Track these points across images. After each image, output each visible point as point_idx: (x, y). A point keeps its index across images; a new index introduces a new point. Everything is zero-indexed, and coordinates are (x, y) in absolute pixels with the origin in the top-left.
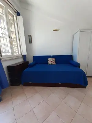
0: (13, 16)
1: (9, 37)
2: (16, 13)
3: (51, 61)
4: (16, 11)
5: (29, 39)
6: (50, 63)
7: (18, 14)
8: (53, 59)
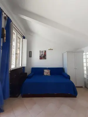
0: (20, 39)
1: (16, 54)
2: (23, 37)
3: (47, 73)
4: (22, 36)
5: (30, 54)
6: (45, 74)
7: (24, 38)
8: (48, 71)
